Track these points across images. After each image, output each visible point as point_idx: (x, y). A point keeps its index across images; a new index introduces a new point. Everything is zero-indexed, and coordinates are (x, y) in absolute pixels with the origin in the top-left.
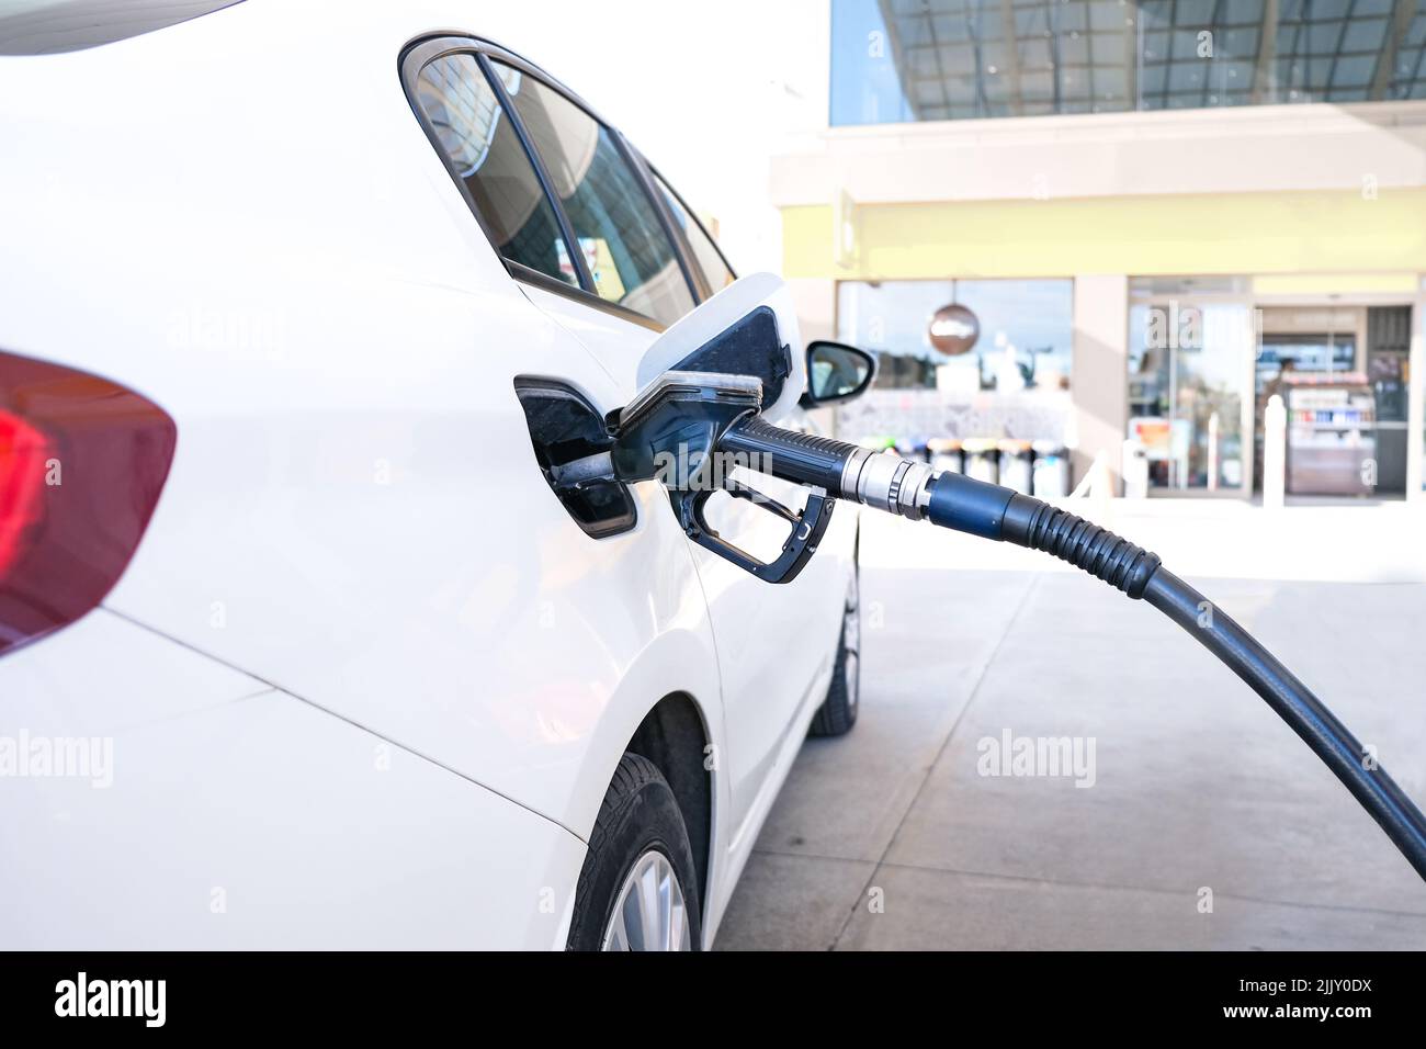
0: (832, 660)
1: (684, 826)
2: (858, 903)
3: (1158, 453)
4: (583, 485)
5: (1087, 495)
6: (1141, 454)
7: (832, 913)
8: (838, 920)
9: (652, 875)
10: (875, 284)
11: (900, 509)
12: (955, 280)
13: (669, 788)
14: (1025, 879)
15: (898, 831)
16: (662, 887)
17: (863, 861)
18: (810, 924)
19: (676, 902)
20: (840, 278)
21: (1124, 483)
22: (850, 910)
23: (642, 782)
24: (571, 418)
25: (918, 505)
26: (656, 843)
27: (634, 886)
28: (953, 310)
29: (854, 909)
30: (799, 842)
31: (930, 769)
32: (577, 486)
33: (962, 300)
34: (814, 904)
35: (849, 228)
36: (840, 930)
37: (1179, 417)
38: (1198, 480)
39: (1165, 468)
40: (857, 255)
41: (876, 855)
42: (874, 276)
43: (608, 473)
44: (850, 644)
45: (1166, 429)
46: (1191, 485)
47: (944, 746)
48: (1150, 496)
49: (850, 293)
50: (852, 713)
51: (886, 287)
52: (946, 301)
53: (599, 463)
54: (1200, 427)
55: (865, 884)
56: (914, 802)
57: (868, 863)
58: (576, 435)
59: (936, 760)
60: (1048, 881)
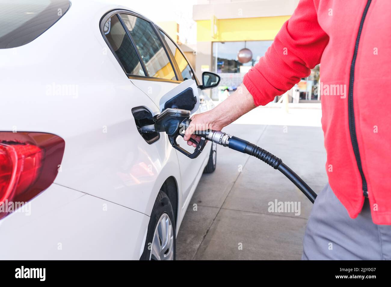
0: (209, 154)
1: (171, 206)
2: (215, 218)
3: (303, 90)
4: (148, 132)
5: (282, 102)
6: (298, 90)
7: (208, 221)
8: (210, 223)
9: (164, 219)
10: (223, 43)
11: (222, 144)
12: (246, 41)
13: (168, 198)
14: (258, 213)
15: (226, 199)
16: (166, 221)
17: (216, 207)
18: (203, 224)
19: (170, 224)
20: (213, 41)
21: (292, 98)
22: (213, 220)
23: (162, 198)
24: (144, 114)
25: (226, 143)
26: (165, 211)
27: (160, 222)
28: (245, 50)
29: (214, 220)
30: (200, 202)
31: (235, 182)
32: (146, 132)
33: (247, 47)
34: (204, 218)
35: (216, 27)
36: (210, 226)
37: (309, 80)
38: (314, 97)
39: (305, 94)
40: (218, 35)
41: (220, 206)
42: (223, 40)
43: (153, 130)
44: (214, 149)
45: (305, 83)
46: (312, 99)
47: (239, 176)
48: (300, 102)
49: (216, 46)
50: (214, 167)
51: (226, 43)
52: (243, 47)
53: (151, 127)
54: (316, 82)
55: (217, 213)
56: (230, 191)
57: (218, 208)
58: (145, 117)
59: (236, 180)
60: (264, 214)
